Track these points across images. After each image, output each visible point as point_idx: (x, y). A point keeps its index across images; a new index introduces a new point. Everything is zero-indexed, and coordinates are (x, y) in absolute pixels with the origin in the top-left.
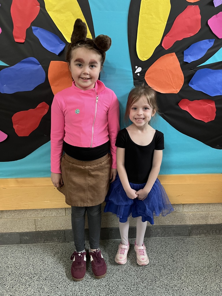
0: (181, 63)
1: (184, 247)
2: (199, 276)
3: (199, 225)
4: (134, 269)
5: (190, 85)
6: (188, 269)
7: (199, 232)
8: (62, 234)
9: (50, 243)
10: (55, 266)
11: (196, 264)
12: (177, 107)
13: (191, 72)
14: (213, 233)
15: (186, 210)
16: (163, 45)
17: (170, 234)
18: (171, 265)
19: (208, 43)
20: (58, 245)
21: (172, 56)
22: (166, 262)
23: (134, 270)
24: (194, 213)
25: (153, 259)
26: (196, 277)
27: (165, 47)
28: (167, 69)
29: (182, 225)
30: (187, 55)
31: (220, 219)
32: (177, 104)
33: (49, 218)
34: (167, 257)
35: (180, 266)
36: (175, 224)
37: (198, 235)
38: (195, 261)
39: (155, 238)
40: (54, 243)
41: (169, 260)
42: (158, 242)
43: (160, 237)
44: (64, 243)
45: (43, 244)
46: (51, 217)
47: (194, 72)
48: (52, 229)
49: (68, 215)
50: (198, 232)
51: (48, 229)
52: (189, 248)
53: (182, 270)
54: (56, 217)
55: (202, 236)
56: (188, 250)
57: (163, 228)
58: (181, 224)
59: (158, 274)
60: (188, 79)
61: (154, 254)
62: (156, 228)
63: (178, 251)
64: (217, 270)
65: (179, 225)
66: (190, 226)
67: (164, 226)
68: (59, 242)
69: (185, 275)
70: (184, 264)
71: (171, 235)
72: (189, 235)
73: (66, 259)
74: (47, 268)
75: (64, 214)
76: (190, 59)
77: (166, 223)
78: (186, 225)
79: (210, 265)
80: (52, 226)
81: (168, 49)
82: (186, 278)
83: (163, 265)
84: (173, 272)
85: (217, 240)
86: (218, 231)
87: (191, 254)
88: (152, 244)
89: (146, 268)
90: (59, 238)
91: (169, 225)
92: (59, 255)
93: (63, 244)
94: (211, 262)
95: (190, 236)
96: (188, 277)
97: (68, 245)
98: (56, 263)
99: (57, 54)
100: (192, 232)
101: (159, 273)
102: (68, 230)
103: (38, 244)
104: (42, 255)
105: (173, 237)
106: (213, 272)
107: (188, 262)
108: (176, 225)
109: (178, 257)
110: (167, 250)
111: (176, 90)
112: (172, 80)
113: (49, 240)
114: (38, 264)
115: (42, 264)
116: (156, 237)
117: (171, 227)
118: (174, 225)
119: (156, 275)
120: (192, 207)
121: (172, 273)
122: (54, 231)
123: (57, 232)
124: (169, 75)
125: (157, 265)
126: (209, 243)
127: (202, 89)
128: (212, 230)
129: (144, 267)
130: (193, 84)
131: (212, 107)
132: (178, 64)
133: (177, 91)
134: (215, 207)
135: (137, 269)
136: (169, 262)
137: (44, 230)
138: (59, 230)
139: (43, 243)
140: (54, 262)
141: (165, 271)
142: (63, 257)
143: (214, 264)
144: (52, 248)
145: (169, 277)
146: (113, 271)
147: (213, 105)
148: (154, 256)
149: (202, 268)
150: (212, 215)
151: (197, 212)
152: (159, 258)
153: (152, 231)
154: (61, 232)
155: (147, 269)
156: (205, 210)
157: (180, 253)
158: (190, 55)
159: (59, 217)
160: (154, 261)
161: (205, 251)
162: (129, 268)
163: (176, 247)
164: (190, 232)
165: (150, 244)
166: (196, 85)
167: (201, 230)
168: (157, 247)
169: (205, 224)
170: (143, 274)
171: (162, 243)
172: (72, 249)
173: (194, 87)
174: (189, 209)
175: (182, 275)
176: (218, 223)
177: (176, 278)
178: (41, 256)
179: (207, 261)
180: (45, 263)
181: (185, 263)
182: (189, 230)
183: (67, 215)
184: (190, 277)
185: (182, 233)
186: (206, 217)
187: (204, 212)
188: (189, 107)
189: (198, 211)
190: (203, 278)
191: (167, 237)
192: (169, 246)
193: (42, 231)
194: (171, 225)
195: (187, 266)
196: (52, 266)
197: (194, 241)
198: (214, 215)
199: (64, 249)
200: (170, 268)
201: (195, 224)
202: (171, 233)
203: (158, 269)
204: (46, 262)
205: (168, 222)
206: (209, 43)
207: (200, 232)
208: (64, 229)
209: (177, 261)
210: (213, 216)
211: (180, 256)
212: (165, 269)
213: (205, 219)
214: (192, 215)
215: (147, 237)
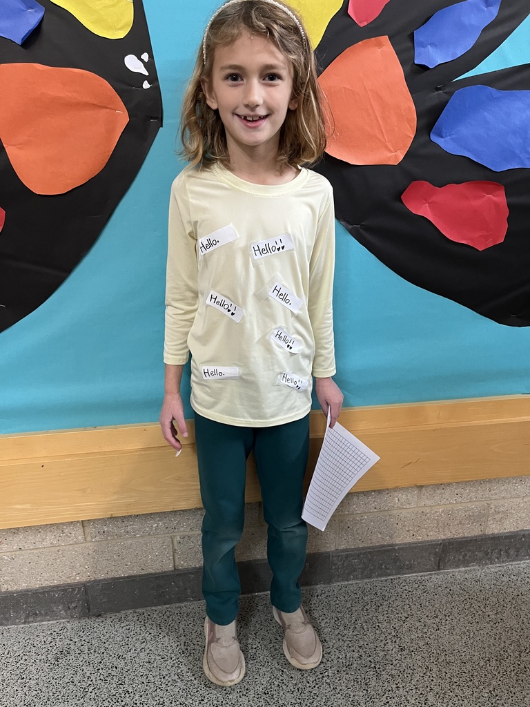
0: (408, 67)
1: (427, 604)
2: (475, 690)
3: (462, 538)
4: (291, 685)
5: (434, 138)
6: (444, 670)
7: (463, 557)
8: (77, 594)
9: (42, 621)
10: (58, 694)
11: (463, 654)
12: (397, 205)
13: (435, 97)
14: (500, 556)
15: (428, 502)
16: (350, 11)
17: (387, 569)
18: (395, 663)
19: (483, 10)
20: (69, 626)
21: (380, 45)
22: (382, 654)
23: (292, 688)
24: (450, 507)
25: (345, 648)
26: (468, 692)
27: (356, 17)
28: (365, 88)
29: (419, 543)
30: (423, 45)
31: (518, 518)
32: (398, 197)
33: (35, 551)
34: (381, 638)
35: (420, 663)
36: (398, 542)
37: (462, 565)
38: (460, 644)
39: (346, 583)
40: (55, 622)
41: (390, 646)
42: (354, 596)
43: (357, 579)
44: (87, 619)
45: (22, 626)
46: (41, 550)
47: (446, 96)
48: (46, 584)
49: (92, 538)
50: (461, 558)
51: (35, 584)
52: (442, 607)
53: (428, 673)
54: (57, 549)
55: (473, 568)
56: (437, 611)
57: (365, 553)
58: (415, 540)
59: (361, 693)
60: (429, 119)
61: (345, 632)
62: (347, 556)
63: (410, 617)
64: (522, 666)
65: (410, 543)
66: (438, 545)
67: (369, 548)
68: (72, 617)
69: (436, 689)
70: (431, 654)
71: (389, 571)
72: (437, 568)
73: (91, 668)
74: (35, 700)
75: (80, 537)
76: (433, 56)
77: (374, 541)
78: (428, 541)
79: (502, 652)
80: (46, 575)
81: (365, 24)
82: (439, 700)
83: (373, 666)
84: (404, 684)
85: (513, 577)
86: (512, 552)
87: (447, 622)
88: (338, 602)
89: (325, 679)
90: (69, 608)
91: (383, 546)
92: (71, 658)
93: (83, 622)
94: (505, 642)
95: (439, 569)
96: (445, 694)
97: (96, 625)
98: (61, 682)
99: (19, 41)
100: (444, 560)
101: (365, 692)
102: (95, 581)
103: (9, 627)
104: (22, 662)
105: (395, 577)
106: (513, 674)
107: (442, 647)
108: (401, 544)
109: (413, 637)
110: (382, 618)
111: (394, 155)
112: (380, 122)
113: (40, 613)
114: (8, 689)
115: (20, 689)
116: (347, 581)
117: (388, 551)
118: (396, 545)
119: (356, 698)
120: (443, 491)
121: (401, 686)
122: (54, 587)
123: (63, 590)
124: (372, 107)
125: (355, 666)
126: (492, 586)
127: (469, 151)
128: (496, 551)
129: (321, 676)
130: (444, 136)
131: (496, 205)
132: (398, 71)
133: (396, 156)
134: (506, 486)
135: (300, 685)
136: (390, 652)
137: (23, 586)
138: (69, 585)
139: (25, 623)
140: (57, 681)
141: (381, 684)
142: (81, 664)
143: (512, 648)
144: (50, 639)
145: (394, 701)
146: (230, 697)
147: (499, 198)
148: (345, 638)
149: (481, 665)
150: (497, 510)
151: (457, 505)
152: (361, 643)
153: (335, 565)
154: (74, 590)
155: (328, 681)
156: (480, 496)
157: (418, 624)
158: (433, 44)
159: (68, 547)
160: (348, 655)
161: (484, 610)
162: (276, 683)
163: (405, 607)
164: (439, 560)
165: (332, 603)
166: (452, 139)
167: (470, 550)
168: (354, 609)
169: (480, 536)
170: (319, 699)
171: (366, 599)
172: (108, 635)
173: (446, 143)
174: (436, 498)
175: (428, 689)
176: (512, 530)
177: (413, 702)
178: (18, 665)
179: (492, 641)
180: (28, 685)
181: (435, 651)
182: (436, 554)
183: (89, 538)
184: (451, 694)
185: (419, 563)
186: (480, 517)
187: (476, 503)
188: (433, 205)
189: (461, 503)
190: (486, 695)
191: (377, 577)
192: (385, 603)
193: (16, 592)
194: (389, 546)
195: (440, 660)
196: (51, 694)
197: (451, 583)
198: (502, 509)
199: (84, 638)
200: (393, 672)
201: (452, 537)
202: (388, 566)
203: (359, 677)
204: (33, 682)
205: (380, 536)
206: (485, 9)
207: (467, 558)
208: (84, 579)
209: (412, 649)
210: (499, 513)
211: (419, 632)
212: (378, 676)
213: (478, 522)
214: (445, 514)
215: (324, 584)
